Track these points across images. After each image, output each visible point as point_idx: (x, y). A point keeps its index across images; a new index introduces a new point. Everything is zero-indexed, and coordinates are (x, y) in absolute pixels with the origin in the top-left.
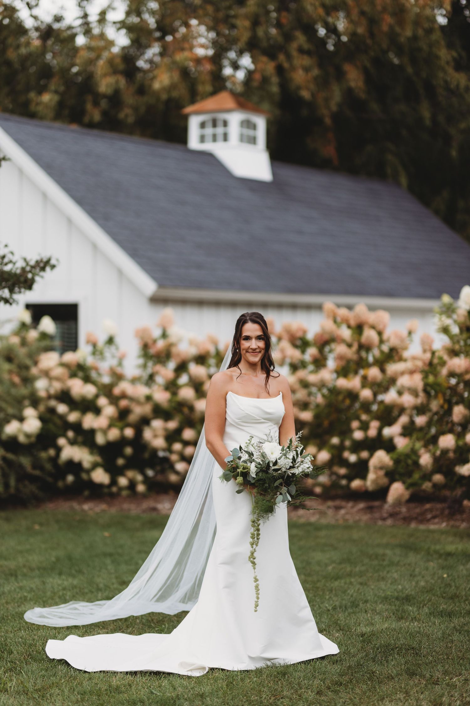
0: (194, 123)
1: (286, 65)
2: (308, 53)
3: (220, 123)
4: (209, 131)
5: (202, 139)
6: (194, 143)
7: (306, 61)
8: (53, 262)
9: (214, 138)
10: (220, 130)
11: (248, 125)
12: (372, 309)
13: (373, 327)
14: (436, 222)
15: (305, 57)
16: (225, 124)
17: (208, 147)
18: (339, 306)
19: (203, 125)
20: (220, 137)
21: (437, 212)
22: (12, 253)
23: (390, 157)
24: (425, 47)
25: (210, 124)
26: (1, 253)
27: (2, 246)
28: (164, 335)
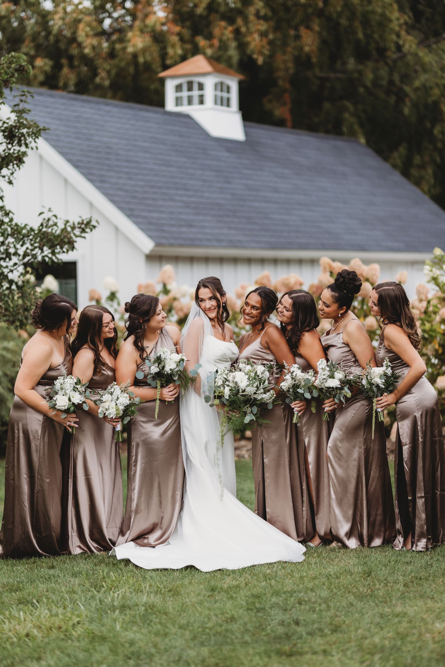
0: (170, 86)
1: (243, 29)
2: (265, 18)
3: (196, 86)
4: (185, 94)
5: (178, 101)
6: (170, 105)
7: (263, 26)
8: (93, 223)
9: (190, 101)
10: (196, 93)
11: (221, 87)
12: (366, 262)
13: (367, 280)
15: (262, 22)
16: (201, 87)
17: (185, 109)
18: (334, 260)
19: (179, 88)
20: (196, 100)
22: (55, 216)
23: (346, 115)
24: (379, 10)
25: (185, 87)
26: (46, 216)
27: (45, 210)
28: (166, 291)
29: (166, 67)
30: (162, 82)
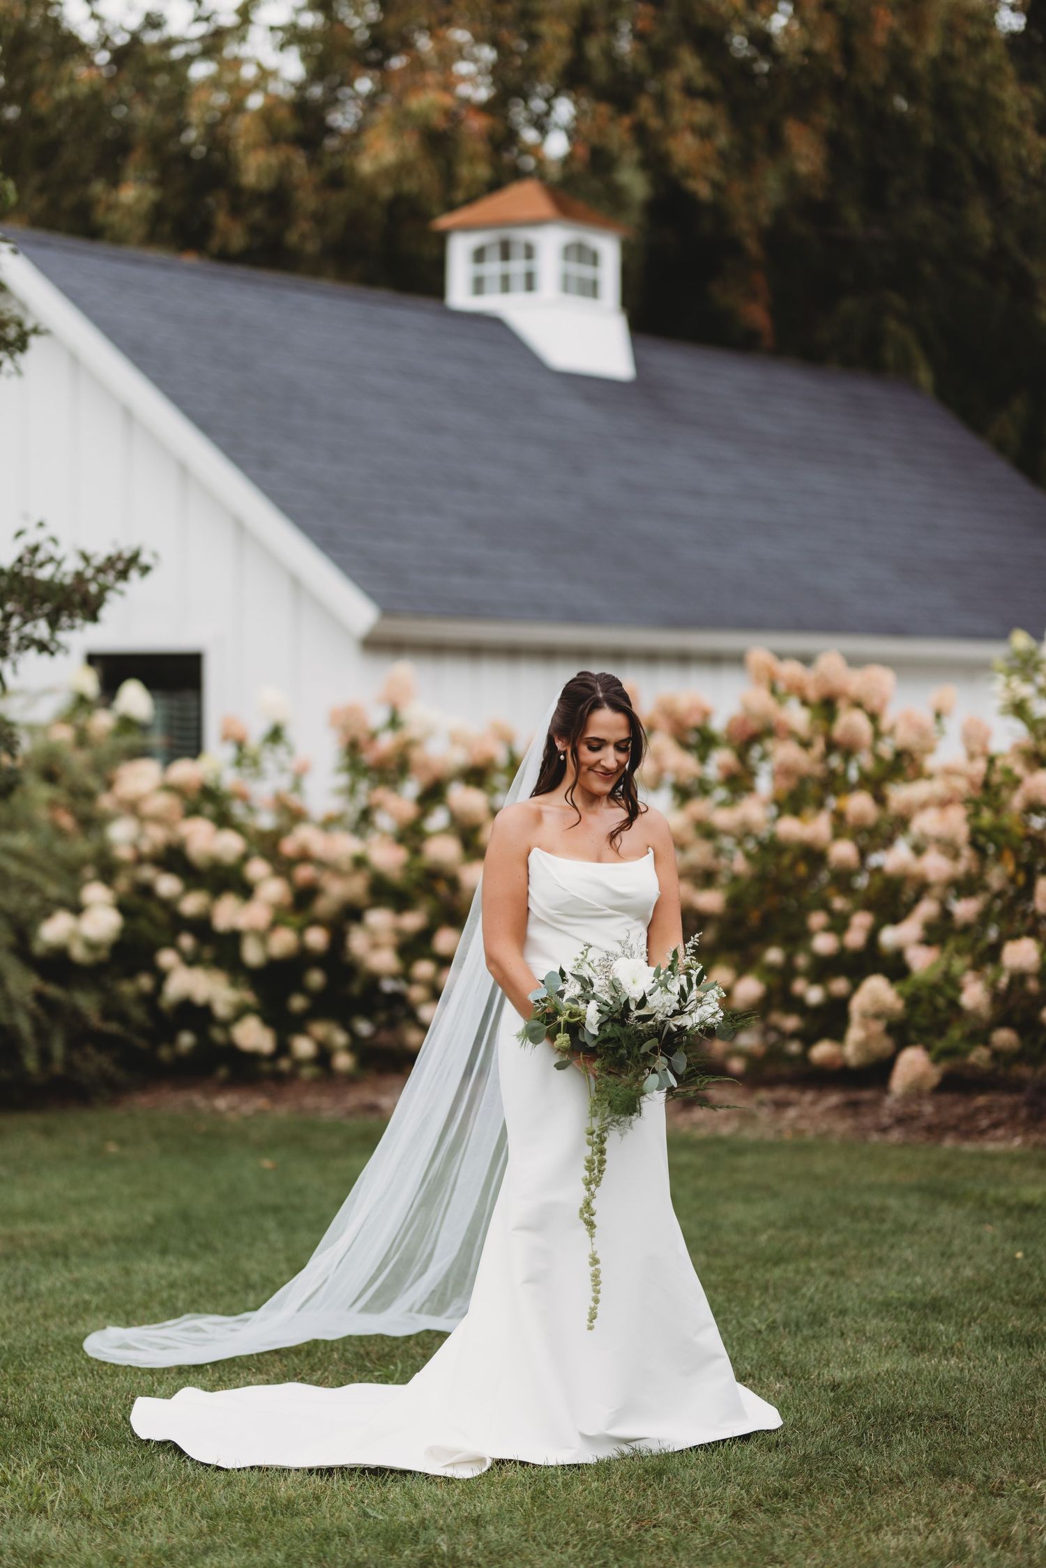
0: (460, 250)
1: (655, 124)
2: (707, 95)
3: (518, 251)
4: (493, 268)
5: (479, 286)
6: (459, 294)
7: (702, 113)
8: (145, 559)
9: (506, 284)
10: (517, 266)
11: (581, 254)
12: (855, 662)
13: (858, 704)
14: (1000, 469)
15: (700, 104)
16: (529, 252)
17: (491, 303)
18: (781, 656)
19: (479, 255)
20: (518, 282)
21: (1000, 447)
22: (54, 540)
23: (892, 325)
24: (971, 81)
25: (495, 252)
26: (30, 539)
27: (31, 525)
28: (394, 723)
29: (451, 207)
30: (441, 240)
